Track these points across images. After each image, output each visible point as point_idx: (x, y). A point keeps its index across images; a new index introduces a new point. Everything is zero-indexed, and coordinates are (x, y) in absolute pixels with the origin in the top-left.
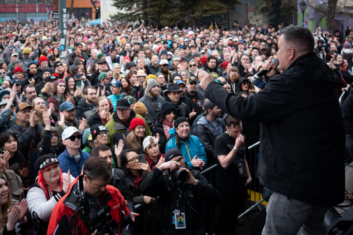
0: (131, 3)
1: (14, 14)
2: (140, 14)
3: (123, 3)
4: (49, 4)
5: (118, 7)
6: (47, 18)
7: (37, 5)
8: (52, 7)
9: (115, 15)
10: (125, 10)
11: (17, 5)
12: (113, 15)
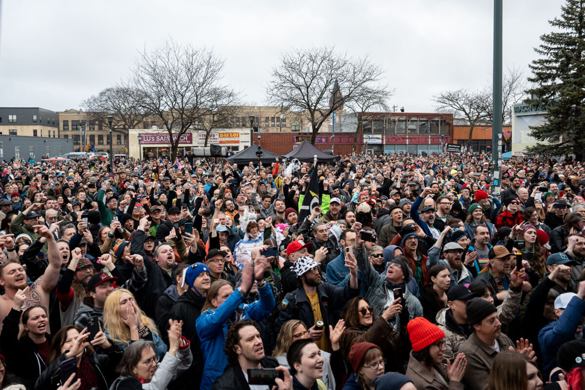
0: (558, 132)
1: (405, 146)
2: (571, 146)
3: (546, 132)
4: (443, 135)
5: (539, 137)
6: (441, 151)
7: (430, 137)
8: (447, 138)
9: (534, 147)
10: (549, 141)
11: (407, 137)
12: (531, 147)
